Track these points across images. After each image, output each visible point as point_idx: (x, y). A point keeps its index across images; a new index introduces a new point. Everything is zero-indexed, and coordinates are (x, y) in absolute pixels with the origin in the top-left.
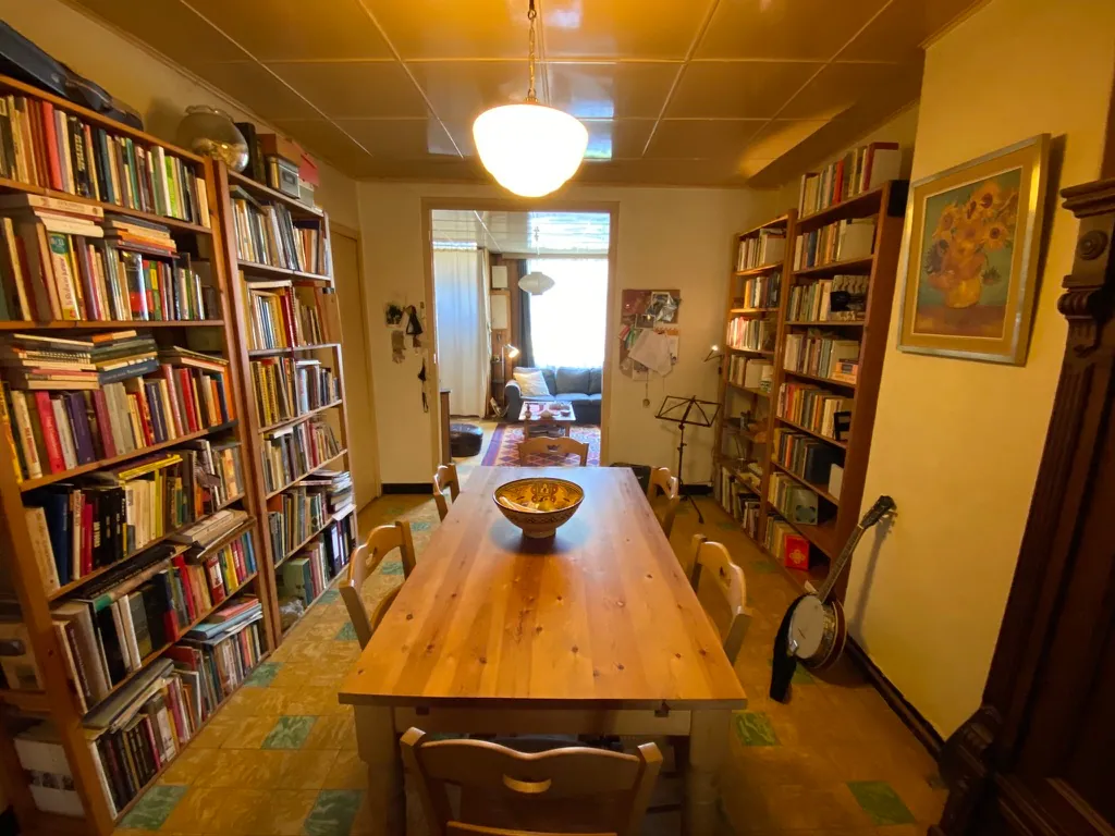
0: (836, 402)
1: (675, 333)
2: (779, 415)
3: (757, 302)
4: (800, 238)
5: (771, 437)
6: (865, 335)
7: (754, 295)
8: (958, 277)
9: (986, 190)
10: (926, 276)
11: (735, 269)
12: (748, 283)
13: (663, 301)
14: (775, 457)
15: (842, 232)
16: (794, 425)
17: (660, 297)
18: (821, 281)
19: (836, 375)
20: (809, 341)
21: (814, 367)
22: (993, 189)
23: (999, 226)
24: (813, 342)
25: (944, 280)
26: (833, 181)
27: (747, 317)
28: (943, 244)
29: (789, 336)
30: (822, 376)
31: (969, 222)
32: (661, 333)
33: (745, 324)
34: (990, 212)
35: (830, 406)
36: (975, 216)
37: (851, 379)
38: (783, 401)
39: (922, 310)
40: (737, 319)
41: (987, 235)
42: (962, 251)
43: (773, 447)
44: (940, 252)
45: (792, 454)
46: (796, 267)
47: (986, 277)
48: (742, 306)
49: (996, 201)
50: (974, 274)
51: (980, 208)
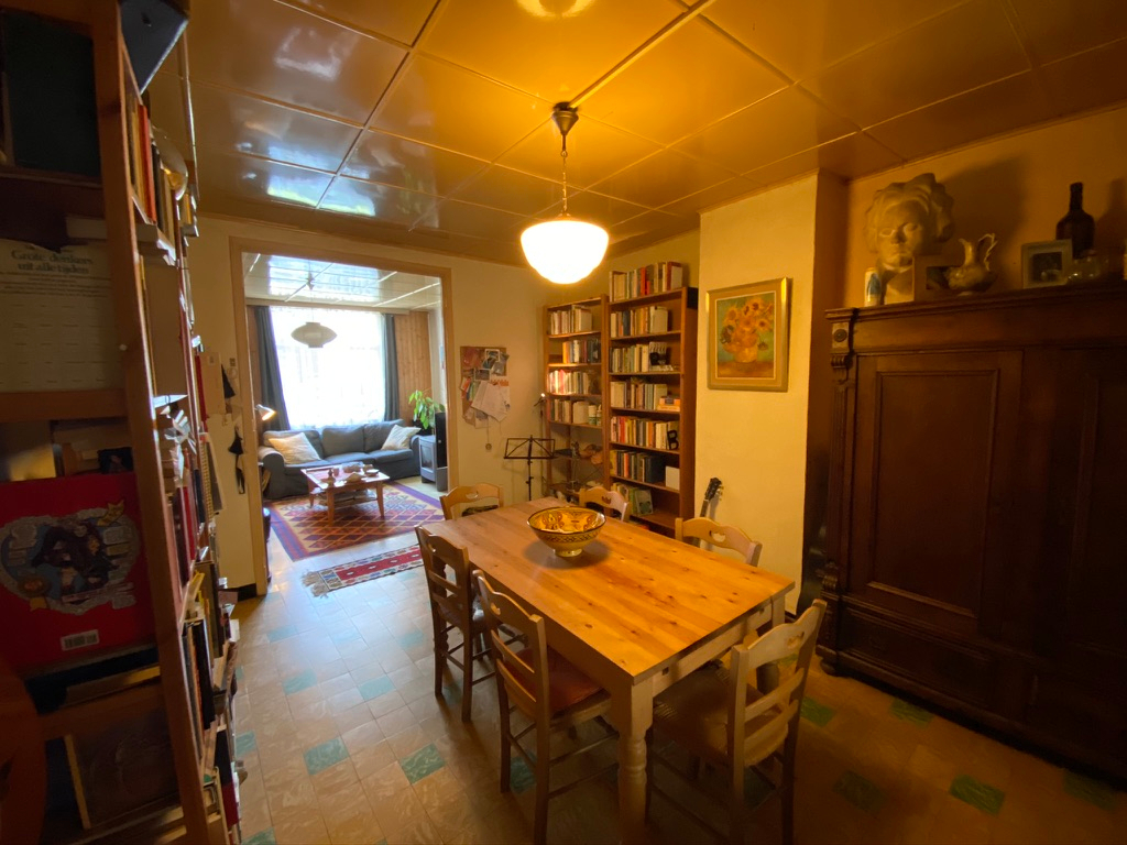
0: (665, 424)
1: (505, 384)
2: (613, 439)
3: (577, 359)
4: (613, 316)
5: (608, 457)
6: (682, 381)
7: (573, 354)
8: (742, 346)
9: (755, 301)
10: (722, 346)
11: (548, 333)
12: (565, 344)
13: (494, 357)
14: (614, 472)
15: (652, 315)
16: (631, 445)
17: (492, 353)
18: (638, 346)
19: (660, 405)
20: (633, 386)
21: (641, 403)
22: (758, 301)
23: (763, 320)
24: (636, 386)
25: (734, 347)
26: (639, 280)
27: (567, 369)
28: (730, 327)
29: (613, 383)
30: (648, 408)
31: (746, 317)
32: (495, 384)
33: (567, 376)
34: (758, 312)
35: (661, 430)
36: (749, 314)
37: (676, 408)
38: (616, 430)
39: (722, 364)
40: (556, 372)
41: (757, 325)
42: (743, 332)
43: (611, 464)
44: (729, 332)
45: (629, 468)
46: (614, 335)
47: (760, 346)
48: (561, 361)
49: (760, 307)
50: (752, 345)
51: (751, 309)
